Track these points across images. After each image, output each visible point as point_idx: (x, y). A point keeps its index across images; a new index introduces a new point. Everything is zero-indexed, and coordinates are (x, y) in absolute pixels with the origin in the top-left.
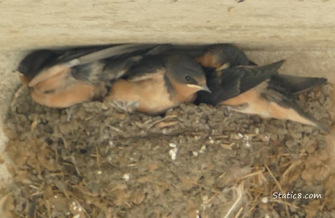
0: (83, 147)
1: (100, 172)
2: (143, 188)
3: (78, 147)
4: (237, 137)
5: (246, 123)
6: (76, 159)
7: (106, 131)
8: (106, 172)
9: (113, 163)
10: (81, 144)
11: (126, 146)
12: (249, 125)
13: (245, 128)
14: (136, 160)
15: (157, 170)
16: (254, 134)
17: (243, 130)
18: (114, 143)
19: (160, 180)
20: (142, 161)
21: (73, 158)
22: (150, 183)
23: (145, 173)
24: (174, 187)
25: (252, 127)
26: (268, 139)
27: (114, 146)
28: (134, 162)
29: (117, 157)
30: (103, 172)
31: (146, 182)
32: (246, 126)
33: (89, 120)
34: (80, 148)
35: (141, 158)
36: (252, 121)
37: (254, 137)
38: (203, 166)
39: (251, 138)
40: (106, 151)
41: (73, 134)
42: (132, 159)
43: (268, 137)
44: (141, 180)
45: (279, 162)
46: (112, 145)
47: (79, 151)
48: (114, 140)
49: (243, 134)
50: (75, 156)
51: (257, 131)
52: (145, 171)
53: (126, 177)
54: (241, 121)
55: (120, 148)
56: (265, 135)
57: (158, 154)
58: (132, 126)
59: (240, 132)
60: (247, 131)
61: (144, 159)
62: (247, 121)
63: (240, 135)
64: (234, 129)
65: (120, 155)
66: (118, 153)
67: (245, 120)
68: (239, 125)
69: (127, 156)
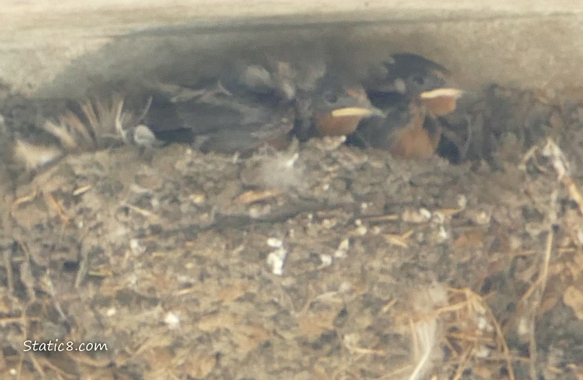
0: (71, 256)
1: (111, 312)
2: (210, 341)
3: (57, 256)
4: (417, 218)
5: (437, 186)
6: (55, 285)
7: (122, 217)
8: (125, 310)
9: (142, 289)
10: (65, 250)
11: (169, 249)
12: (444, 187)
13: (436, 197)
14: (192, 281)
15: (240, 300)
16: (455, 209)
17: (432, 200)
18: (140, 244)
19: (249, 324)
20: (207, 281)
21: (47, 284)
22: (227, 330)
23: (215, 308)
24: (281, 337)
25: (449, 192)
26: (488, 220)
27: (142, 249)
28: (188, 285)
29: (150, 276)
30: (117, 309)
31: (218, 330)
32: (436, 191)
33: (82, 194)
34: (62, 259)
35: (202, 277)
36: (449, 179)
37: (456, 217)
38: (345, 286)
39: (450, 217)
40: (124, 265)
41: (45, 226)
42: (183, 279)
43: (487, 213)
44: (205, 326)
45: (513, 270)
46: (137, 249)
47: (61, 266)
48: (141, 235)
49: (430, 209)
50: (52, 277)
51: (462, 201)
52: (213, 304)
53: (172, 319)
54: (425, 181)
55: (154, 254)
56: (481, 210)
57: (241, 265)
58: (179, 203)
59: (424, 206)
60: (440, 202)
61: (209, 276)
62: (439, 181)
63: (425, 213)
64: (409, 199)
65: (156, 270)
66: (149, 265)
67: (433, 179)
68: (421, 190)
69: (170, 272)
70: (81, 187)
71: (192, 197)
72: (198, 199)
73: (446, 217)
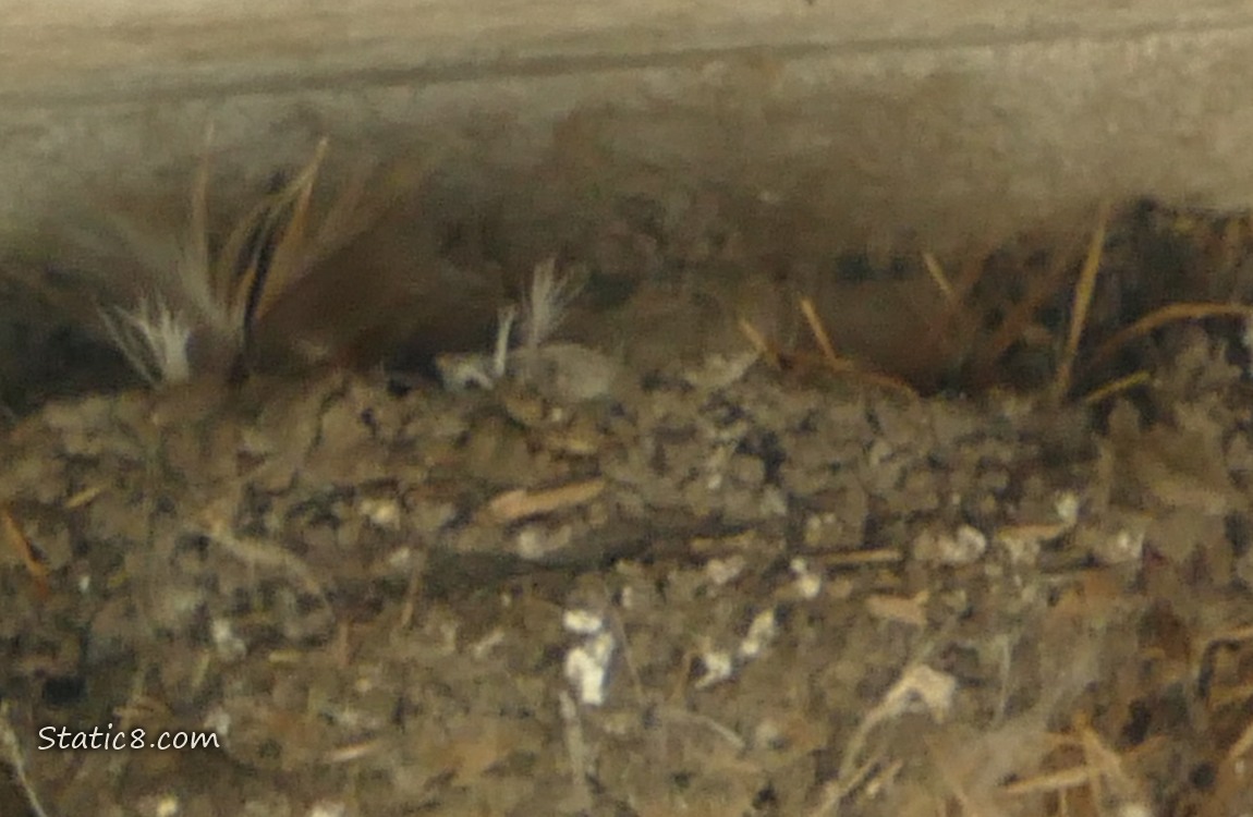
0: (62, 665)
1: (166, 807)
3: (29, 665)
4: (952, 551)
5: (999, 466)
6: (21, 741)
7: (191, 564)
8: (200, 802)
9: (244, 747)
10: (49, 649)
11: (312, 642)
12: (1018, 475)
13: (998, 496)
14: (373, 723)
15: (497, 771)
16: (1049, 524)
17: (988, 505)
18: (237, 632)
20: (410, 722)
23: (433, 794)
25: (1035, 483)
26: (1136, 551)
27: (240, 645)
28: (363, 736)
29: (263, 713)
32: (1000, 481)
33: (88, 504)
34: (41, 674)
35: (401, 712)
36: (1033, 450)
37: (1056, 545)
38: (767, 731)
39: (1036, 548)
40: (197, 681)
42: (349, 719)
43: (1133, 537)
45: (1205, 679)
46: (228, 643)
47: (36, 689)
48: (241, 609)
49: (985, 526)
50: (15, 720)
51: (1067, 507)
52: (429, 784)
54: (971, 455)
55: (275, 657)
56: (1116, 529)
57: (499, 681)
58: (335, 523)
59: (968, 519)
60: (1011, 509)
61: (417, 711)
62: (1006, 455)
63: (974, 538)
64: (931, 502)
65: (279, 695)
66: (264, 687)
67: (989, 448)
68: (959, 479)
69: (317, 702)
70: (83, 488)
71: (366, 506)
72: (385, 513)
73: (1026, 547)
